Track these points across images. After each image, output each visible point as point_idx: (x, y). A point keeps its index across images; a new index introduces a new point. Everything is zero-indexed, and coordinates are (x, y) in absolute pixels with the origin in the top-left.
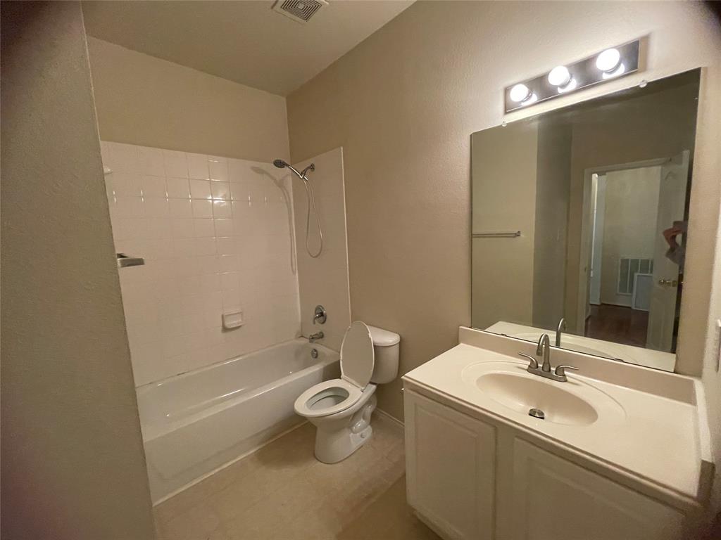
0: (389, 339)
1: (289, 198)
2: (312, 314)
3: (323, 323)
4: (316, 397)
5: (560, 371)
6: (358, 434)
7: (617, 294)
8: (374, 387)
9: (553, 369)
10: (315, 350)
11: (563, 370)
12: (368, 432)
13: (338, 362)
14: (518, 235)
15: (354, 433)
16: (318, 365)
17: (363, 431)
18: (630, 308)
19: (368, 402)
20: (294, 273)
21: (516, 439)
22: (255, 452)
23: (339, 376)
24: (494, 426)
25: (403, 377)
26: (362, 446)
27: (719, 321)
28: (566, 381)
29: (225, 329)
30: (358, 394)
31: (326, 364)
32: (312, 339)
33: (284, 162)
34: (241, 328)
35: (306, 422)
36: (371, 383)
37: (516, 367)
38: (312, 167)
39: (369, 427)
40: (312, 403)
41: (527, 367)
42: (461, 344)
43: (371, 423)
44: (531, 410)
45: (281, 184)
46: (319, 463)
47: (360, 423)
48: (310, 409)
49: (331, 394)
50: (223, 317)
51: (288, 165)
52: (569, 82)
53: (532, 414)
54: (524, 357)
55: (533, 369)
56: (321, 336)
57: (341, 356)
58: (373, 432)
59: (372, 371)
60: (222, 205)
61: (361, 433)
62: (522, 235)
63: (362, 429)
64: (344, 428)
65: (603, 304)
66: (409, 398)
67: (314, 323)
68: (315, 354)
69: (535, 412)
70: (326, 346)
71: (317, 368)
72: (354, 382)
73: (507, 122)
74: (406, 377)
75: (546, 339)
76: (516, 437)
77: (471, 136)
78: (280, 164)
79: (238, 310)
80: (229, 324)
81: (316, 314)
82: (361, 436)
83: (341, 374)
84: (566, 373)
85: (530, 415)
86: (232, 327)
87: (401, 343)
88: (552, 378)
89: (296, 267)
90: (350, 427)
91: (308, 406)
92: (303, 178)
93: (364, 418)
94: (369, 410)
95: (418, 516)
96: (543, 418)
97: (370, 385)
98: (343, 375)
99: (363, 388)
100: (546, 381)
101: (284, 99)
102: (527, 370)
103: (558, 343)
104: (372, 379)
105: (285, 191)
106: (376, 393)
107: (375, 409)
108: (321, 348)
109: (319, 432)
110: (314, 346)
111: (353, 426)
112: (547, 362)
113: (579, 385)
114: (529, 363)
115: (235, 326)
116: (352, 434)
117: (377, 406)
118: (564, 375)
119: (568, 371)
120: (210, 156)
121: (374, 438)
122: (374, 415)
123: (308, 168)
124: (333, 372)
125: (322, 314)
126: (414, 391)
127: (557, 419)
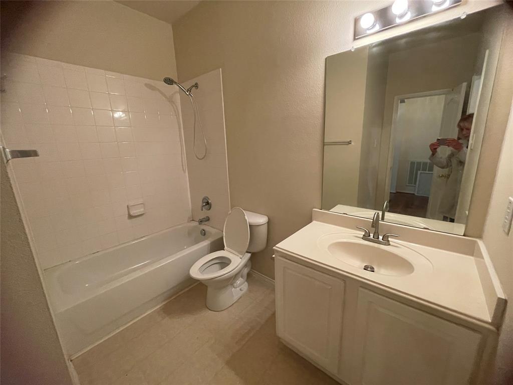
0: (260, 220)
1: (178, 112)
2: (200, 203)
3: (209, 209)
4: (206, 265)
5: (385, 238)
6: (238, 289)
7: (407, 186)
8: (249, 255)
9: (381, 238)
10: (204, 230)
11: (388, 237)
12: (245, 286)
13: (222, 238)
14: (349, 143)
15: (235, 288)
16: (206, 241)
17: (242, 286)
18: (414, 194)
19: (246, 266)
20: (185, 172)
21: (361, 289)
22: (160, 307)
23: (222, 248)
24: (343, 280)
25: (274, 248)
26: (241, 297)
27: (510, 198)
28: (389, 245)
29: (131, 217)
30: (238, 261)
31: (213, 240)
32: (201, 222)
33: (172, 80)
34: (144, 215)
35: (198, 283)
36: (247, 252)
37: (354, 236)
38: (196, 86)
39: (246, 283)
40: (203, 269)
41: (362, 236)
42: (314, 222)
43: (247, 281)
44: (365, 266)
45: (171, 100)
46: (210, 311)
47: (239, 281)
48: (201, 273)
49: (217, 261)
50: (128, 206)
51: (176, 83)
52: (406, 13)
53: (366, 268)
54: (360, 229)
55: (366, 237)
56: (208, 219)
57: (224, 233)
58: (249, 286)
59: (248, 243)
60: (122, 119)
61: (241, 287)
62: (353, 143)
63: (240, 285)
64: (227, 286)
65: (397, 192)
66: (279, 263)
67: (202, 210)
68: (204, 233)
69: (368, 267)
70: (211, 227)
71: (205, 243)
72: (234, 252)
73: (355, 47)
74: (276, 247)
75: (378, 216)
76: (361, 287)
77: (326, 59)
78: (169, 81)
79: (141, 201)
80: (134, 212)
81: (203, 203)
82: (241, 290)
83: (224, 247)
84: (389, 239)
85: (365, 269)
86: (137, 214)
87: (269, 223)
88: (379, 243)
89: (186, 167)
90: (232, 284)
91: (200, 271)
92: (189, 94)
93: (242, 277)
94: (246, 271)
95: (283, 342)
96: (373, 271)
97: (246, 254)
98: (226, 248)
99: (241, 256)
100: (376, 245)
101: (170, 27)
102: (362, 238)
103: (383, 219)
104: (248, 249)
105: (174, 106)
106: (251, 259)
107: (251, 270)
108: (207, 228)
109: (209, 289)
110: (203, 227)
111: (235, 283)
112: (376, 232)
113: (399, 247)
114: (364, 233)
115: (139, 214)
116: (233, 289)
117: (252, 268)
118: (388, 241)
119: (392, 238)
120: (106, 72)
121: (249, 290)
122: (249, 275)
123: (193, 86)
124: (218, 245)
125: (208, 203)
126: (282, 257)
127: (383, 271)
